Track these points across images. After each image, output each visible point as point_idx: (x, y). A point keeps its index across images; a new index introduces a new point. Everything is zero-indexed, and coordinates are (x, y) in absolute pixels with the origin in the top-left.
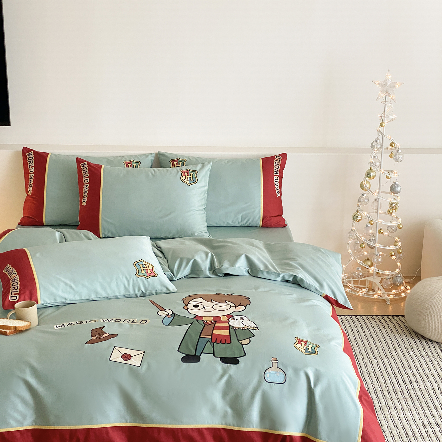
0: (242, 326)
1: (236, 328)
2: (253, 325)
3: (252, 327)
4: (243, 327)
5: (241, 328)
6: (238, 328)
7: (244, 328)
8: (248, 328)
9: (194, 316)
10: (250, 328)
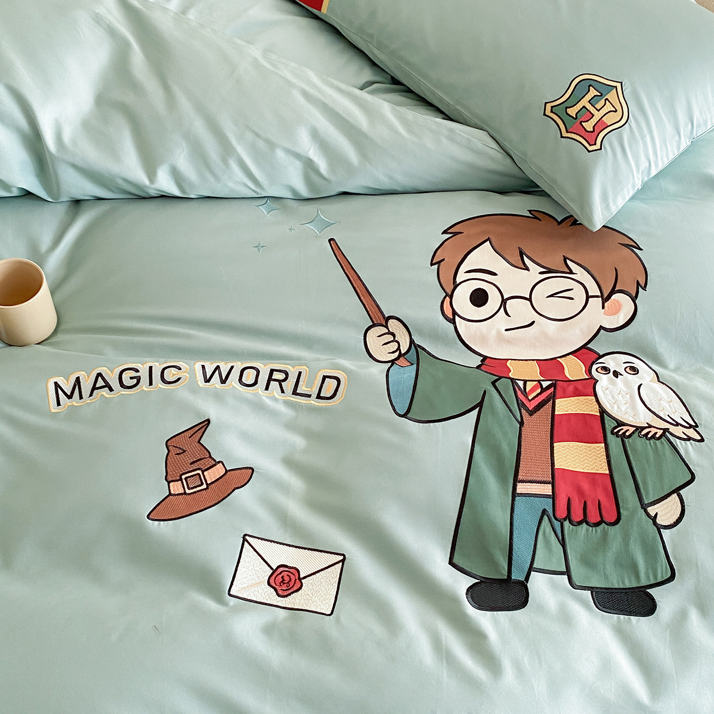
0: (642, 418)
1: (625, 428)
2: (679, 414)
3: (677, 424)
4: (650, 426)
5: (643, 428)
6: (632, 429)
7: (653, 431)
8: (666, 430)
9: (477, 361)
10: (673, 429)
